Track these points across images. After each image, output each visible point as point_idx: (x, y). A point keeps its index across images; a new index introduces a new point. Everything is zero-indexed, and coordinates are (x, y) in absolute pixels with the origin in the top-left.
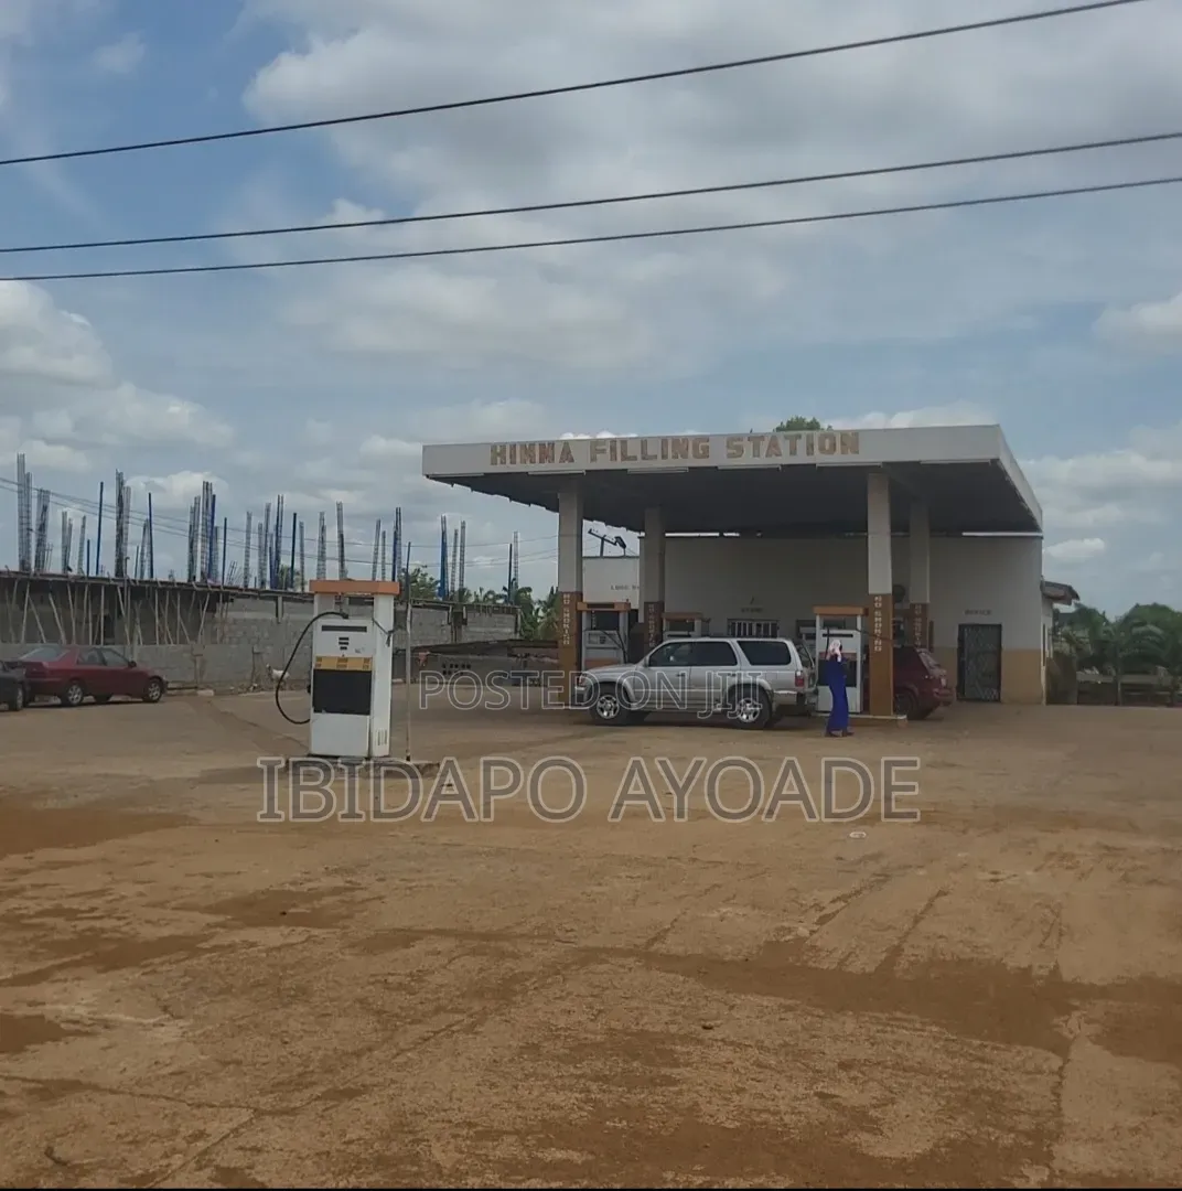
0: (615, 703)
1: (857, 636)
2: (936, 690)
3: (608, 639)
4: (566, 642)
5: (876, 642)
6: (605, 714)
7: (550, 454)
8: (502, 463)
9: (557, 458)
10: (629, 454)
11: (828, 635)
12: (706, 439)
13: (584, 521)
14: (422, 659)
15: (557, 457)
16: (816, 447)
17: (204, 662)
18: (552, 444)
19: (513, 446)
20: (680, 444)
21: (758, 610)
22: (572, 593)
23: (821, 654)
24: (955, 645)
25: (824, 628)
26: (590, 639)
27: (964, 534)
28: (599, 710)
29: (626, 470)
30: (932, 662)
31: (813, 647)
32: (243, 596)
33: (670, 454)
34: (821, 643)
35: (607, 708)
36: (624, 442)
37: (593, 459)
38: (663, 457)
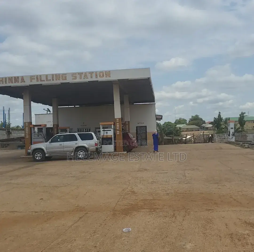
0: (41, 154)
1: (112, 130)
3: (40, 135)
5: (118, 132)
6: (38, 158)
7: (18, 80)
8: (2, 83)
9: (20, 82)
10: (42, 79)
11: (104, 131)
12: (65, 74)
13: (31, 102)
16: (98, 76)
18: (18, 77)
19: (6, 78)
20: (57, 76)
21: (86, 126)
22: (28, 122)
23: (102, 136)
25: (103, 128)
26: (34, 135)
28: (35, 157)
29: (42, 84)
31: (100, 134)
33: (55, 79)
34: (102, 133)
35: (38, 156)
36: (40, 76)
37: (31, 81)
38: (53, 80)
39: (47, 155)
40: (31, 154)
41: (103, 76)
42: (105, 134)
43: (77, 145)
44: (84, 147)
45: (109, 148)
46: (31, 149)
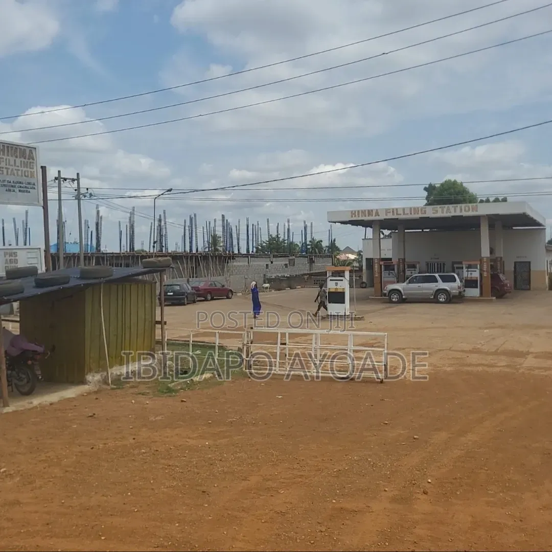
0: (397, 296)
1: (478, 271)
2: (506, 288)
3: (391, 274)
4: (377, 275)
5: (485, 273)
6: (394, 300)
7: (371, 214)
8: (355, 217)
9: (374, 216)
10: (399, 213)
11: (468, 271)
14: (306, 278)
15: (374, 214)
16: (463, 210)
17: (230, 282)
18: (372, 211)
19: (359, 211)
22: (378, 259)
24: (513, 269)
25: (466, 268)
26: (385, 274)
27: (514, 228)
28: (392, 299)
29: (398, 218)
30: (504, 278)
31: (463, 276)
32: (238, 257)
33: (413, 214)
34: (465, 274)
35: (395, 298)
36: (397, 209)
37: (386, 215)
38: (411, 214)
39: (404, 297)
40: (387, 295)
41: (469, 210)
42: (469, 276)
43: (437, 288)
44: (446, 290)
45: (474, 292)
46: (387, 289)
